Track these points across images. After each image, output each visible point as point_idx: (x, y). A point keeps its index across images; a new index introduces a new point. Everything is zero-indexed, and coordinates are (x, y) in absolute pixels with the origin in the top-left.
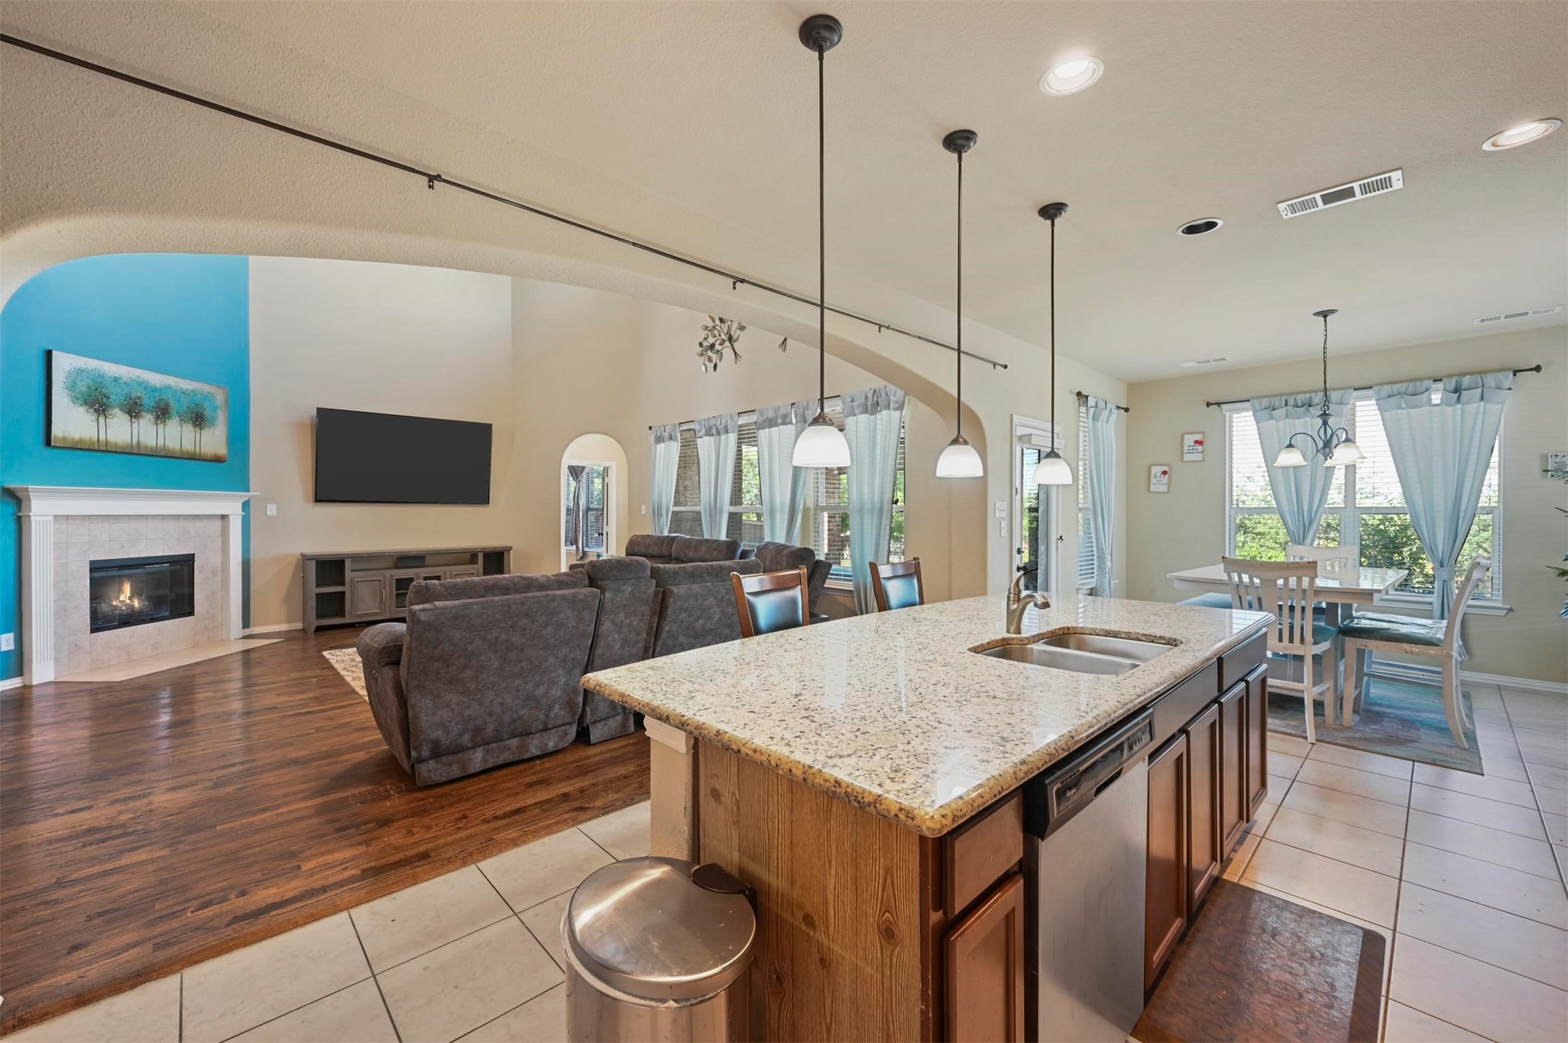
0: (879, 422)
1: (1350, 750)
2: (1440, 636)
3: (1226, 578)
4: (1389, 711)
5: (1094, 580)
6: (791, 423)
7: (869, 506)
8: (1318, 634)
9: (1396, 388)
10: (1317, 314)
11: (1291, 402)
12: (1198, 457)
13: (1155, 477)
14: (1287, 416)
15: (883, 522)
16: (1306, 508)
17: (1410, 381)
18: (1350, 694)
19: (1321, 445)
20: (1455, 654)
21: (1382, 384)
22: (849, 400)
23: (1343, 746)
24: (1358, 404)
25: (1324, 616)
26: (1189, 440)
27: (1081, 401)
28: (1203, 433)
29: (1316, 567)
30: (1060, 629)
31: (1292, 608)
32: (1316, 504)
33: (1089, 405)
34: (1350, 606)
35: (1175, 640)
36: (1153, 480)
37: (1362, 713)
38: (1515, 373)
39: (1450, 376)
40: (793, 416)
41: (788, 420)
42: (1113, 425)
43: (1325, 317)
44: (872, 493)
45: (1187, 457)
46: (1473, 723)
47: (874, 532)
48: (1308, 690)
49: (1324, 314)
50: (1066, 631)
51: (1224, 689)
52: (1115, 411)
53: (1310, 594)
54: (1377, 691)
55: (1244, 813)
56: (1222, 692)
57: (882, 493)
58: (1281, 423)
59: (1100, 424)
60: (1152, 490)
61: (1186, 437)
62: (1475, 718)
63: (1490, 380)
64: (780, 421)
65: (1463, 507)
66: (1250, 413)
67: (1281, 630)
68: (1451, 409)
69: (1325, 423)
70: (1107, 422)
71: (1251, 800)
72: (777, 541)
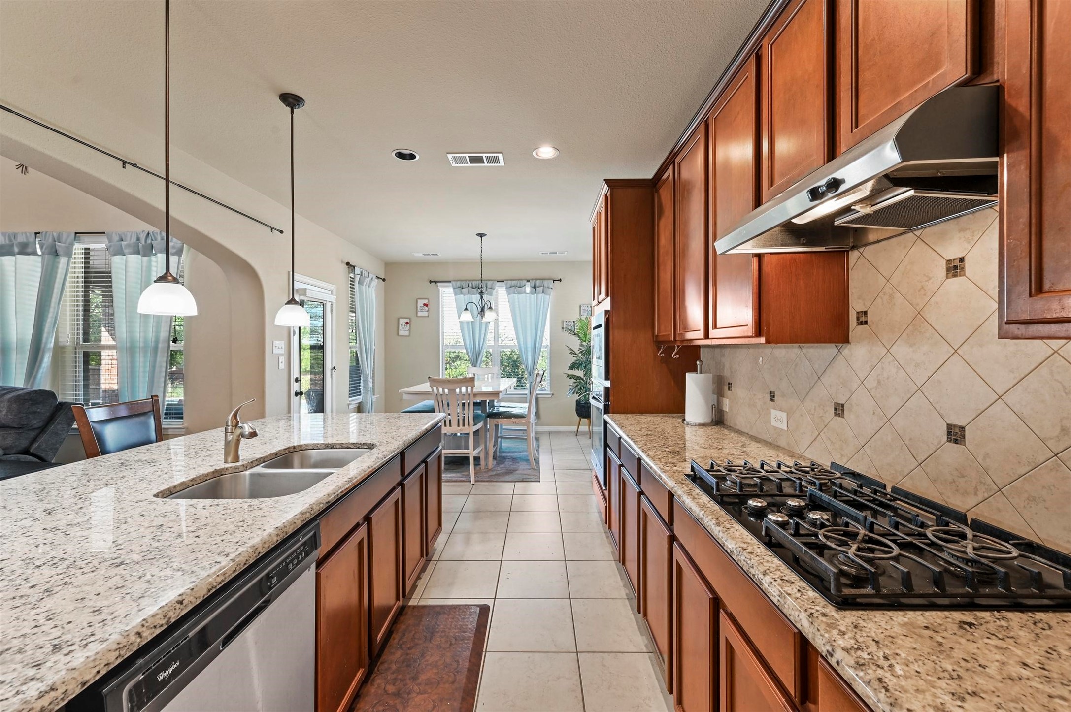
0: (154, 264)
1: (490, 483)
2: (526, 413)
3: (431, 390)
4: (508, 455)
5: (361, 397)
6: (35, 253)
7: (142, 345)
8: (477, 418)
9: (514, 282)
10: (478, 235)
11: (470, 285)
12: (425, 314)
13: (402, 326)
14: (469, 293)
15: (158, 359)
16: (477, 346)
17: (519, 280)
18: (492, 450)
19: (480, 310)
20: (531, 421)
21: (508, 280)
22: (116, 238)
23: (487, 481)
24: (499, 289)
25: (480, 407)
26: (421, 303)
27: (350, 270)
28: (428, 299)
29: (474, 380)
30: (285, 449)
31: (464, 404)
32: (481, 343)
33: (356, 273)
34: (493, 401)
35: (373, 444)
36: (401, 328)
37: (498, 459)
38: (554, 281)
39: (532, 279)
40: (38, 246)
41: (29, 250)
42: (373, 289)
43: (481, 237)
44: (146, 332)
45: (420, 314)
46: (539, 454)
47: (148, 369)
48: (472, 453)
49: (481, 235)
50: (292, 450)
51: (406, 473)
52: (376, 280)
53: (472, 396)
54: (505, 444)
55: (426, 552)
56: (404, 476)
57: (157, 332)
58: (466, 296)
59: (364, 287)
60: (400, 334)
61: (419, 301)
62: (541, 450)
63: (546, 283)
64: (16, 250)
65: (537, 345)
66: (451, 289)
67: (458, 419)
68: (533, 296)
69: (482, 298)
70: (369, 287)
71: (429, 541)
72: (12, 384)
